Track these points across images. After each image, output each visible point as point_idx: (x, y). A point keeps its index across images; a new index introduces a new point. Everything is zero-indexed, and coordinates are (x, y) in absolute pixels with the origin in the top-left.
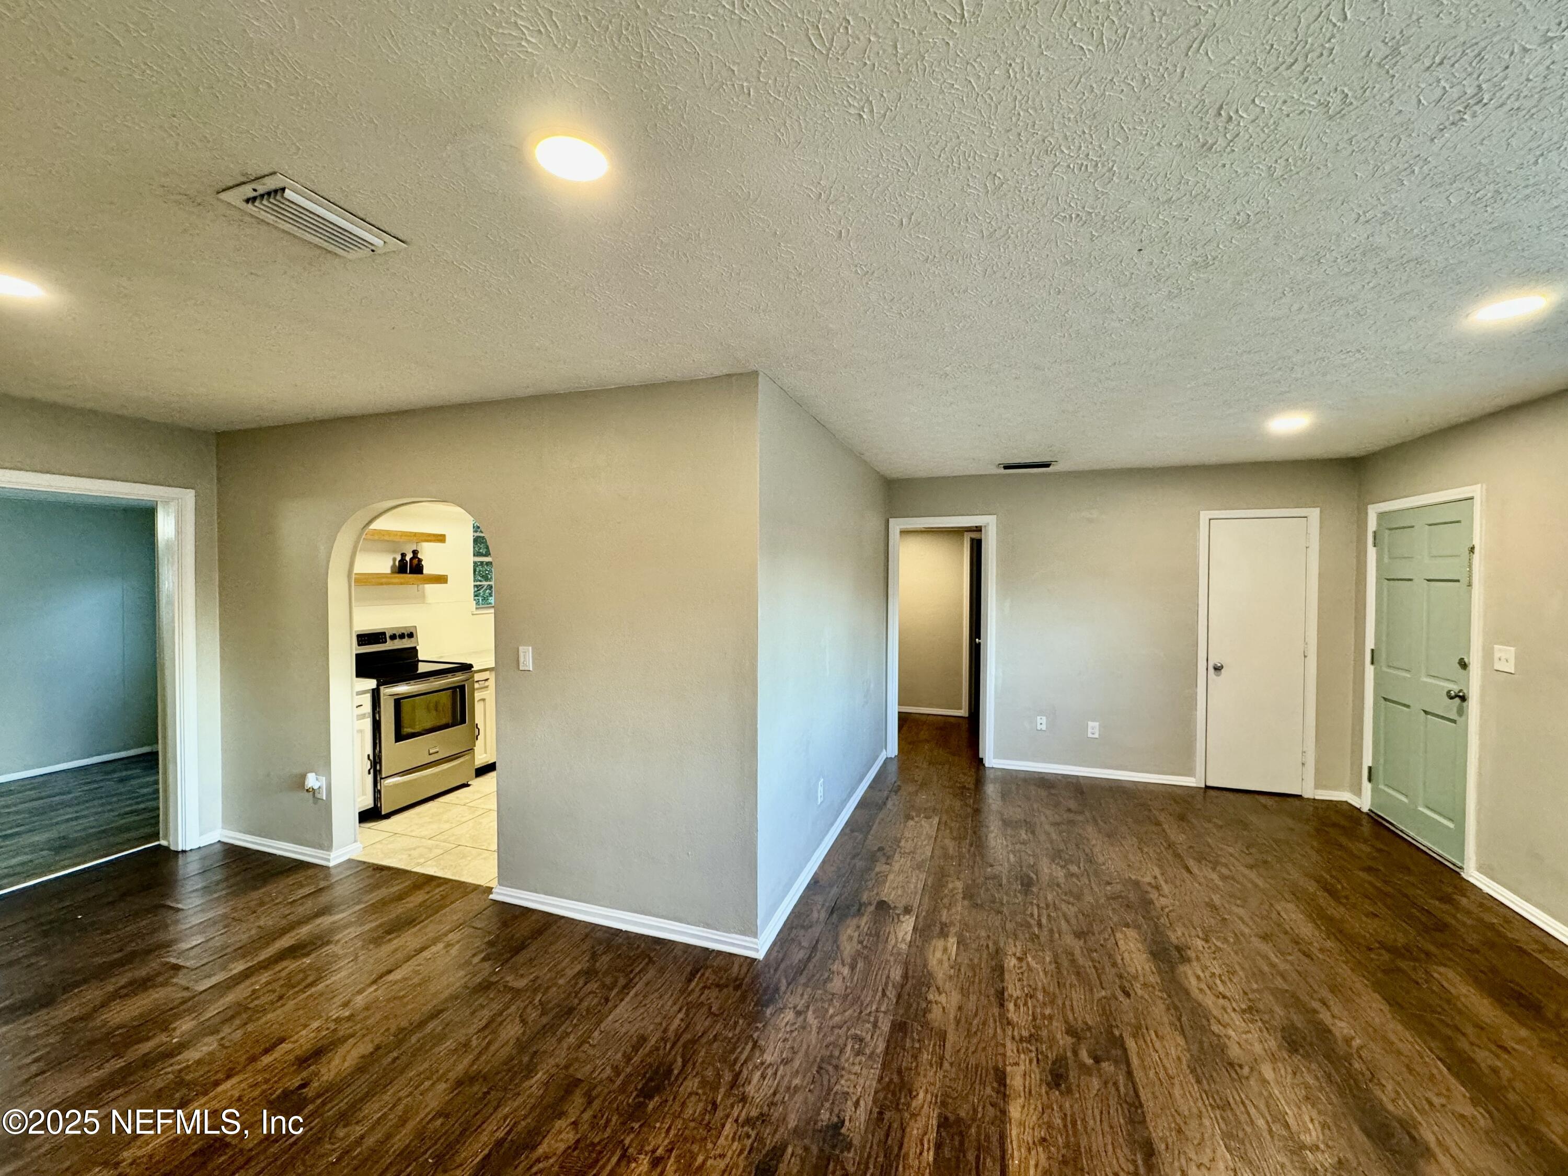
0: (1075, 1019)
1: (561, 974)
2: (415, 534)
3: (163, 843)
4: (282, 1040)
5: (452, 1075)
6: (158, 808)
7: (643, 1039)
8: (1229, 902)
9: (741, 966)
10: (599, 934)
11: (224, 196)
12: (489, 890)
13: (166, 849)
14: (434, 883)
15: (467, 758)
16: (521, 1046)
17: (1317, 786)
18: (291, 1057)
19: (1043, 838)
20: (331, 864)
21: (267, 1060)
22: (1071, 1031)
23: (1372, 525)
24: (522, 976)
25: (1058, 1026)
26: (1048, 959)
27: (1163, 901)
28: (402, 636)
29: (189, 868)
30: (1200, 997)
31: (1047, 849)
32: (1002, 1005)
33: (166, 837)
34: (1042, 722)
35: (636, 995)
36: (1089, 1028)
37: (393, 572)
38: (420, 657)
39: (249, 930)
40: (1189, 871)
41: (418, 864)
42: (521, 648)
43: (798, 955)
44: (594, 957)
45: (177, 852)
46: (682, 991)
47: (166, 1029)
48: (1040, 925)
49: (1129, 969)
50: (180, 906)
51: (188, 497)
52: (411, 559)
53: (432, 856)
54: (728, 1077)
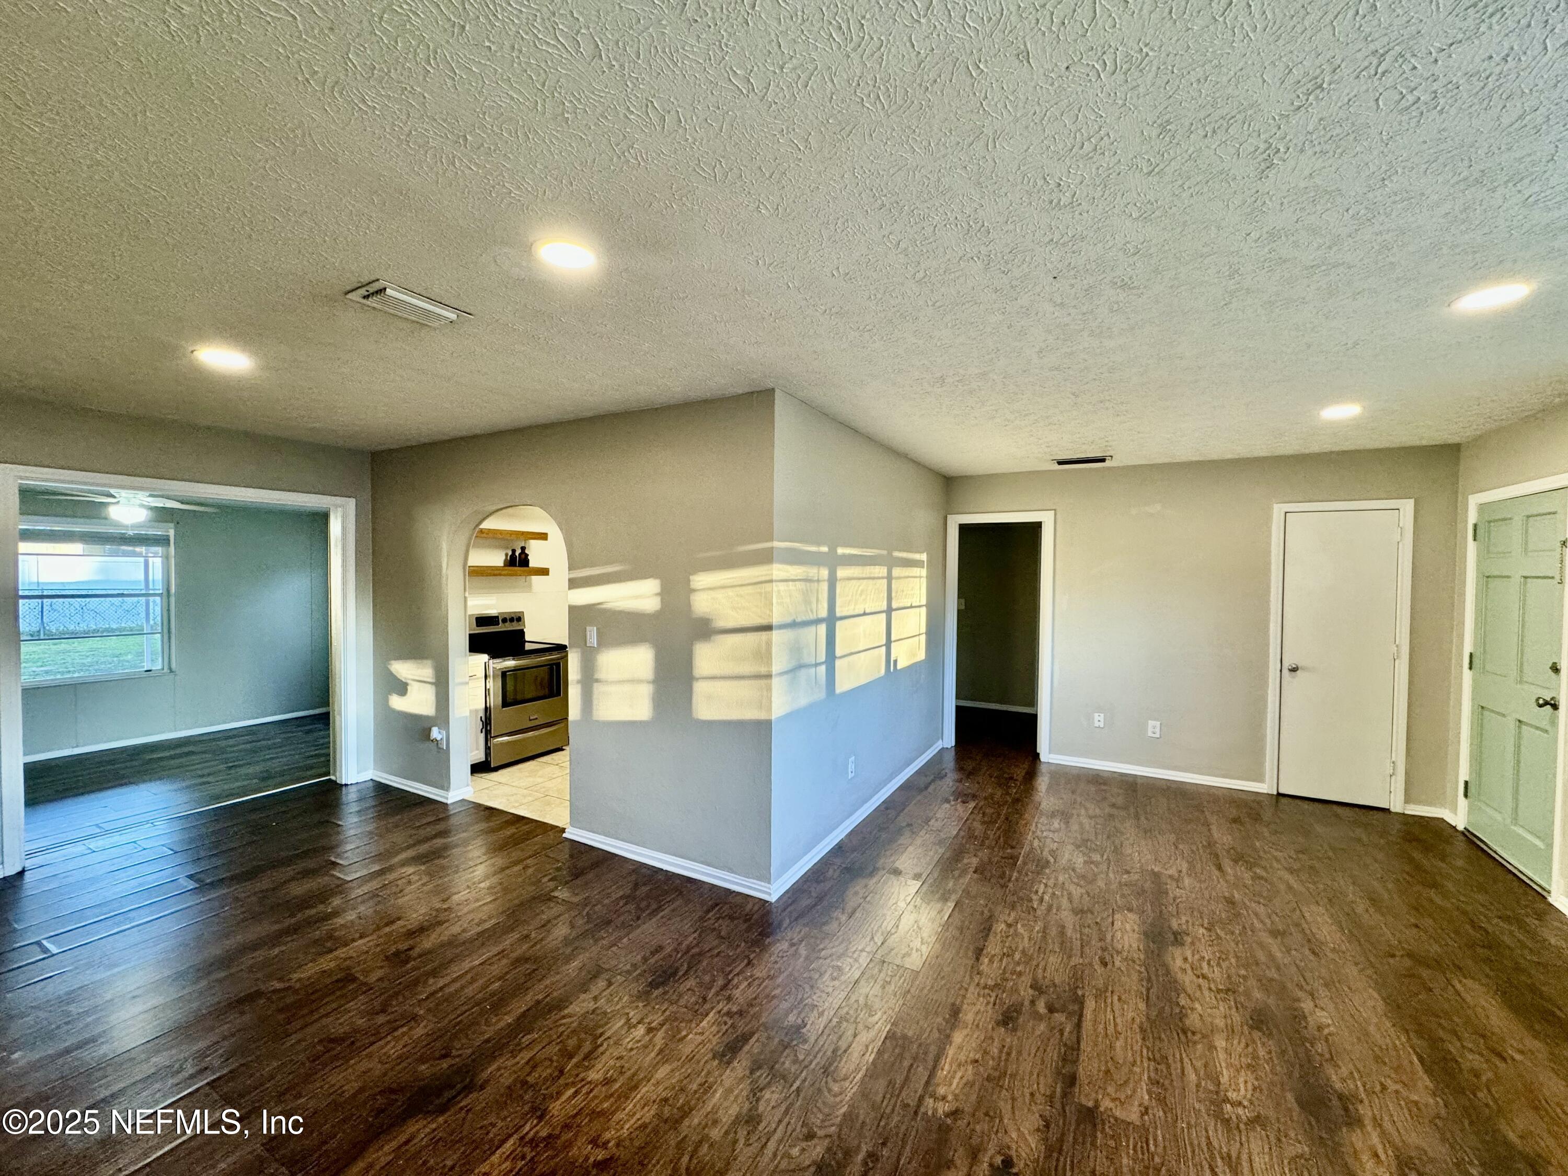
0: (1044, 978)
1: (608, 896)
2: (523, 533)
3: (333, 778)
4: (399, 919)
5: (514, 955)
6: (329, 755)
7: (660, 949)
8: (1250, 900)
9: (754, 905)
10: (644, 870)
11: (350, 296)
12: (563, 830)
13: (335, 782)
14: (525, 821)
15: (562, 725)
16: (567, 941)
17: (1407, 800)
18: (404, 930)
19: (1075, 827)
20: (449, 802)
21: (387, 929)
22: (1035, 986)
23: (1472, 517)
24: (577, 894)
25: (1026, 980)
26: (1037, 928)
27: (1178, 892)
28: (512, 620)
29: (350, 797)
30: (1180, 976)
31: (1076, 838)
32: (978, 959)
33: (334, 774)
34: (1099, 719)
35: (662, 917)
36: (1055, 986)
37: (505, 565)
38: (527, 639)
39: (384, 844)
40: (1220, 868)
41: (515, 807)
42: (588, 628)
43: (805, 902)
44: (636, 886)
45: (342, 785)
46: (701, 919)
47: (322, 903)
48: (1041, 900)
49: (1116, 944)
50: (340, 823)
51: (351, 503)
52: (520, 554)
53: (525, 801)
54: (720, 982)
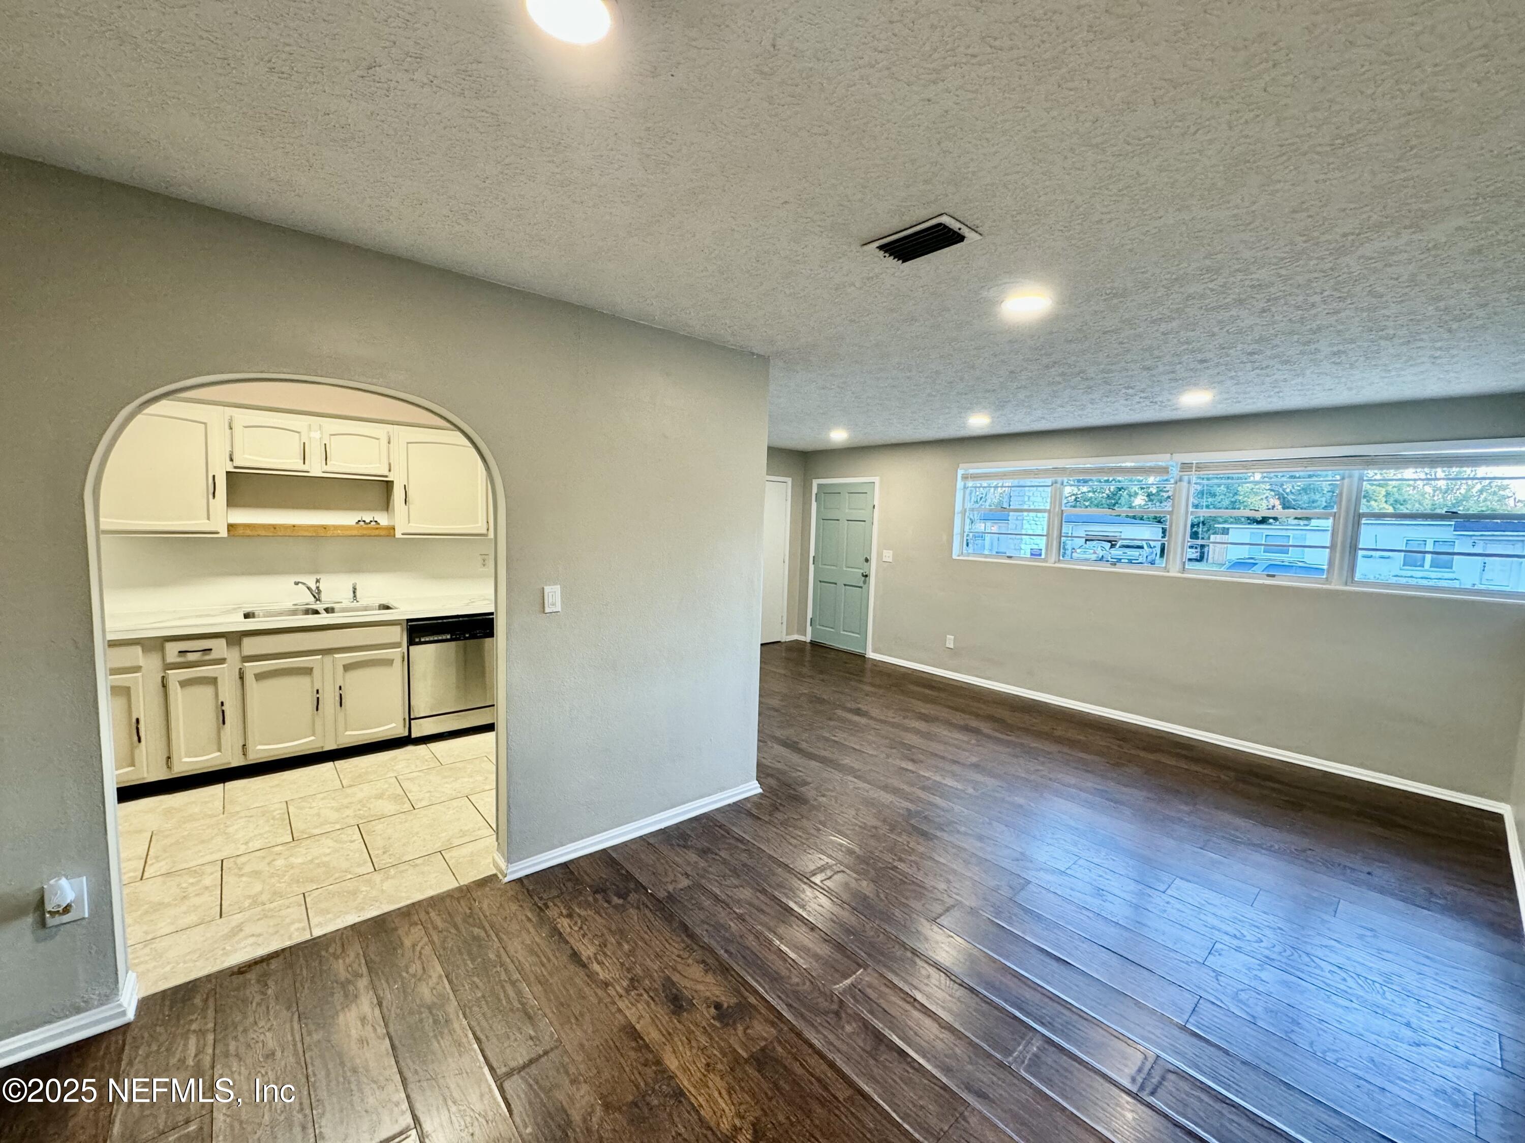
17: (787, 634)
23: (815, 490)
42: (547, 588)
